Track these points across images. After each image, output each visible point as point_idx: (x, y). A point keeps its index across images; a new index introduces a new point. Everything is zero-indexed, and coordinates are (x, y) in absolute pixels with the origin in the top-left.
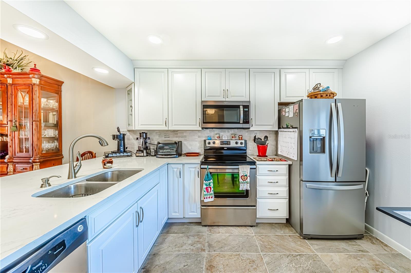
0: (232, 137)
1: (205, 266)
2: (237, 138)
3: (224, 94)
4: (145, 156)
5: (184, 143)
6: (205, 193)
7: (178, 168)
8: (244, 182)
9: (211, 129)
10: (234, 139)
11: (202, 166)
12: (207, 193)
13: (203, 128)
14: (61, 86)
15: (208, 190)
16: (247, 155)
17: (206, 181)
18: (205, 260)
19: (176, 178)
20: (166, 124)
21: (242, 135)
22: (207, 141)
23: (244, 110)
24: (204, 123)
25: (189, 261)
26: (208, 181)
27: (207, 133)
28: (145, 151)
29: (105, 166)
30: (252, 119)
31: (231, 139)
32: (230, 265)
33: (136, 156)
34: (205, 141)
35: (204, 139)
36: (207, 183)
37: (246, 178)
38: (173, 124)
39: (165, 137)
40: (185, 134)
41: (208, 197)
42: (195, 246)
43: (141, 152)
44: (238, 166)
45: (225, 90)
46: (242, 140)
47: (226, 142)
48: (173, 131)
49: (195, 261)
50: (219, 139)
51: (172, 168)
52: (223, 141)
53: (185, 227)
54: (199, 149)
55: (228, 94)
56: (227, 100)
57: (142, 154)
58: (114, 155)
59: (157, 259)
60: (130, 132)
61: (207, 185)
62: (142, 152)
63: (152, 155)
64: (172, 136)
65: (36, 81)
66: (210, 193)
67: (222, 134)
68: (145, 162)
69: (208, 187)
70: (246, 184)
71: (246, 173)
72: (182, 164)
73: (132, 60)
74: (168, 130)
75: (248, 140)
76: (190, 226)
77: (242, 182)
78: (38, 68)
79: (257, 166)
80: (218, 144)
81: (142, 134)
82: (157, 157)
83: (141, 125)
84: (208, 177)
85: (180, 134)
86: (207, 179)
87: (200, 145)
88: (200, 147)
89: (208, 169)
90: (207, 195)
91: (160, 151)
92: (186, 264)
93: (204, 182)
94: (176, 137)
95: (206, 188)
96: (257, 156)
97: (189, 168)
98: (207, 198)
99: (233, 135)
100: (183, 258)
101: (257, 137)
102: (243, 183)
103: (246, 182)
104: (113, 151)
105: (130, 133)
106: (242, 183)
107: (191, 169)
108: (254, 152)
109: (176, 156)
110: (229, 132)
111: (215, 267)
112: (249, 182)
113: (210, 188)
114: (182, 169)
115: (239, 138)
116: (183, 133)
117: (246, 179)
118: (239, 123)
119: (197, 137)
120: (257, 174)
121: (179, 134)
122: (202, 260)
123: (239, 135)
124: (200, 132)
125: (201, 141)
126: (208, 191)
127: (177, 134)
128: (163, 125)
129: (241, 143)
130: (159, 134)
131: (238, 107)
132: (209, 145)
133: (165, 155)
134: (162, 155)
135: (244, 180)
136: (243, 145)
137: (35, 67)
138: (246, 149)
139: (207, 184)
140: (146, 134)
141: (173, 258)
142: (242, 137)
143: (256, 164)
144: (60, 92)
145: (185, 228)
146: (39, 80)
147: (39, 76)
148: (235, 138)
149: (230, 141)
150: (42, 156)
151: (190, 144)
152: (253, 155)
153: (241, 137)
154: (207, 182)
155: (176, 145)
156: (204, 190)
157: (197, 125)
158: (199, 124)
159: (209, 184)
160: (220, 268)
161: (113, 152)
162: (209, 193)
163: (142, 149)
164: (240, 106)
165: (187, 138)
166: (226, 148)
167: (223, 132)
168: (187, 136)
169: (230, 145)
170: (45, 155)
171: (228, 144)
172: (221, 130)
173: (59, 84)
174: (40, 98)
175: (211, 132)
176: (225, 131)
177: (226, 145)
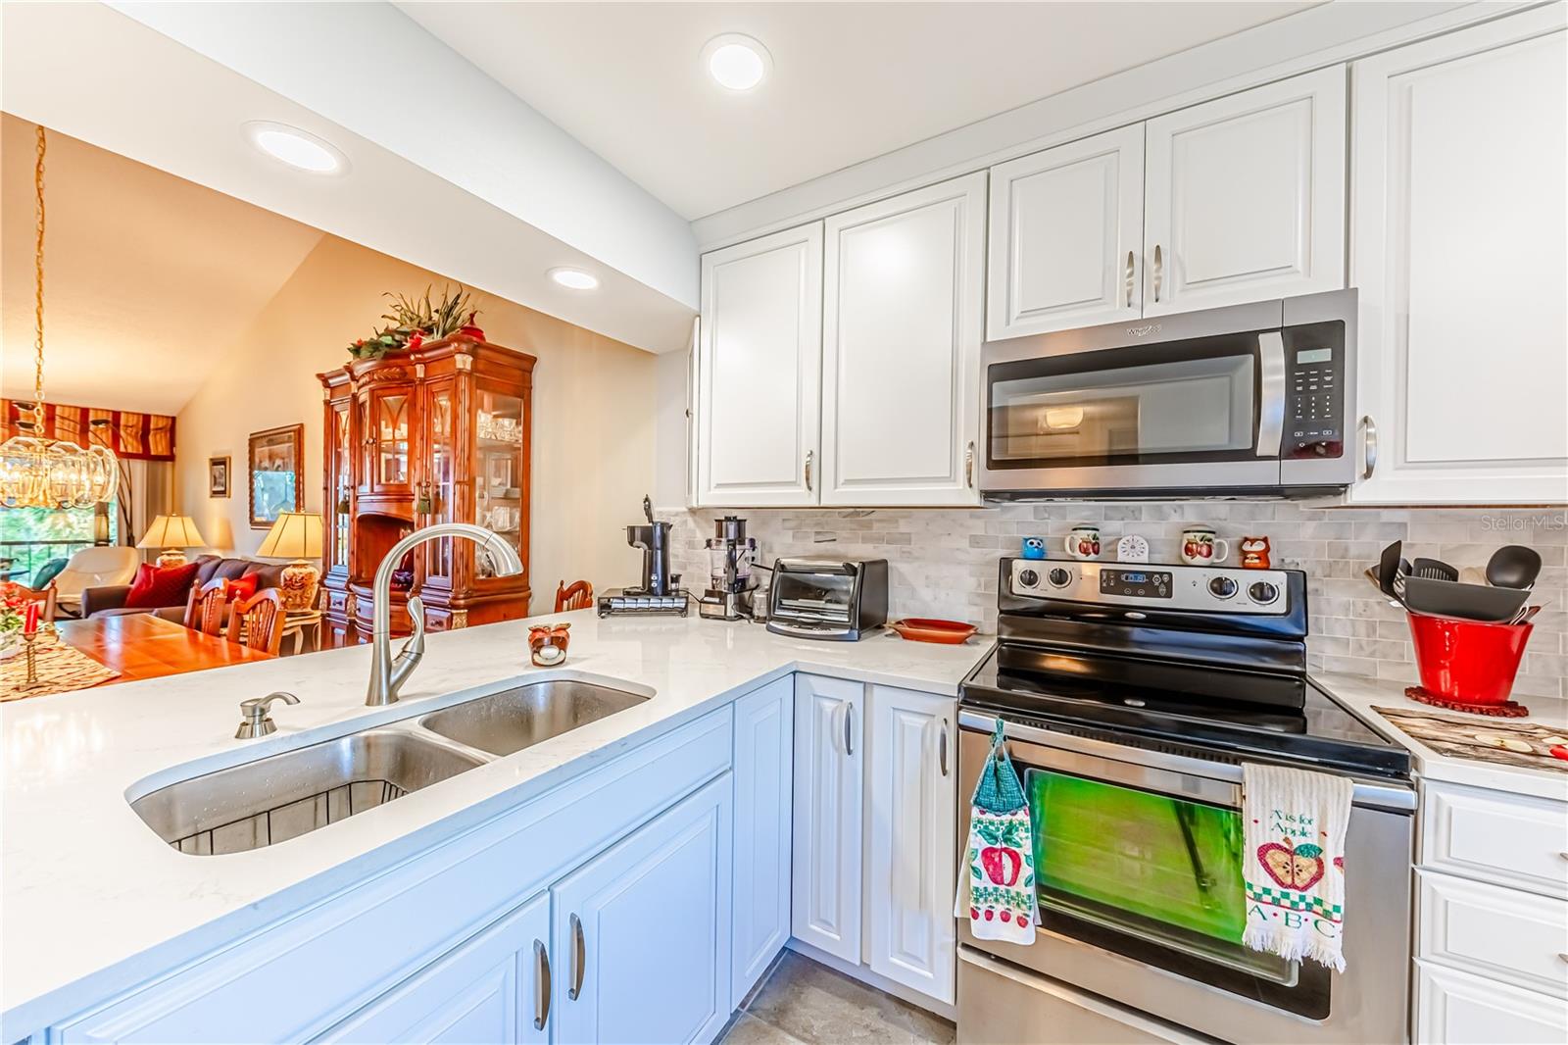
0: (1188, 550)
2: (1228, 554)
3: (1130, 284)
4: (731, 619)
5: (899, 569)
6: (975, 882)
7: (841, 701)
8: (1286, 896)
9: (1042, 503)
10: (1199, 560)
11: (969, 717)
12: (991, 886)
13: (989, 495)
14: (531, 372)
15: (999, 866)
16: (1309, 669)
17: (986, 808)
19: (831, 749)
20: (807, 479)
21: (1265, 540)
22: (1020, 566)
23: (1292, 365)
24: (993, 464)
26: (998, 811)
27: (1022, 519)
28: (731, 598)
29: (537, 658)
30: (1366, 420)
31: (1181, 558)
33: (701, 615)
34: (1006, 565)
35: (1003, 553)
36: (992, 823)
37: (1314, 870)
38: (841, 480)
39: (820, 538)
40: (903, 527)
41: (999, 909)
43: (717, 600)
44: (1236, 761)
45: (1137, 254)
46: (1267, 569)
47: (1142, 579)
48: (852, 513)
50: (1092, 556)
51: (815, 696)
52: (1119, 573)
53: (867, 1021)
54: (976, 605)
55: (1159, 278)
56: (1153, 311)
57: (718, 610)
58: (630, 603)
60: (697, 518)
61: (996, 838)
62: (722, 597)
63: (758, 618)
64: (845, 534)
65: (464, 362)
66: (1013, 890)
67: (1110, 528)
68: (730, 644)
69: (998, 846)
70: (1312, 917)
71: (1312, 828)
72: (862, 685)
73: (691, 222)
74: (817, 505)
75: (1319, 573)
76: (893, 1022)
77: (1267, 891)
78: (479, 324)
79: (1431, 792)
80: (1086, 584)
81: (724, 523)
82: (768, 630)
83: (719, 486)
84: (998, 785)
85: (884, 524)
86: (993, 800)
87: (979, 585)
88: (979, 595)
89: (1000, 738)
90: (991, 898)
91: (785, 602)
93: (975, 812)
94: (865, 540)
95: (987, 854)
96: (1413, 693)
97: (897, 713)
98: (989, 915)
99: (1191, 536)
101: (1408, 556)
102: (1276, 902)
103: (1310, 900)
104: (627, 586)
105: (695, 521)
106: (1267, 898)
107: (904, 717)
108: (1372, 654)
109: (846, 632)
110: (1162, 516)
112: (1336, 909)
113: (1015, 858)
114: (858, 707)
115: (1244, 554)
116: (897, 521)
117: (1306, 876)
118: (1249, 455)
119: (965, 544)
120: (1427, 856)
121: (876, 525)
123: (1239, 539)
124: (979, 517)
125: (988, 564)
126: (1001, 874)
127: (869, 526)
128: (799, 485)
129: (1261, 592)
130: (792, 524)
131: (1242, 344)
132: (1029, 591)
133: (802, 624)
134: (791, 622)
135: (1288, 880)
136: (1279, 606)
137: (472, 322)
138: (1298, 632)
139: (991, 827)
140: (740, 524)
142: (1268, 549)
143: (1413, 774)
144: (526, 391)
145: (867, 1027)
146: (471, 359)
147: (471, 346)
148: (1209, 554)
149: (1170, 574)
150: (476, 587)
151: (927, 578)
152: (1364, 681)
153: (1259, 547)
154: (989, 816)
155: (851, 578)
156: (974, 864)
157: (955, 481)
158: (966, 477)
159: (1010, 832)
161: (628, 594)
162: (1002, 888)
163: (723, 588)
164: (1261, 336)
165: (912, 546)
166: (1143, 616)
167: (1123, 519)
168: (913, 536)
169: (1170, 597)
170: (484, 587)
171: (1153, 592)
172: (1106, 507)
173: (525, 365)
174: (473, 412)
175: (1046, 515)
176: (1136, 513)
177: (1139, 592)
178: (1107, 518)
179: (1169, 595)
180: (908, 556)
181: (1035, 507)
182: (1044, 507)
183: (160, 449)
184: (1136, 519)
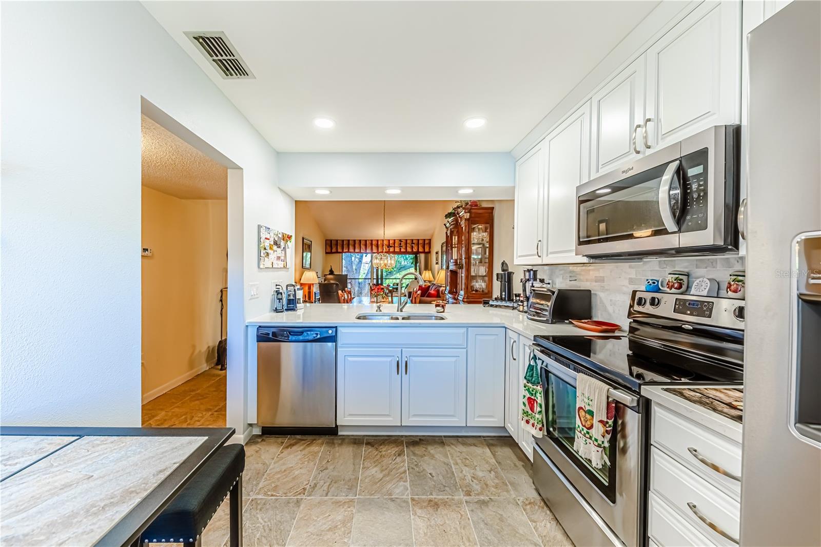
1: (435, 498)
5: (599, 295)
14: (492, 213)
18: (446, 497)
25: (441, 477)
27: (653, 268)
28: (525, 303)
32: (445, 537)
33: (518, 309)
38: (549, 252)
39: (571, 279)
42: (472, 481)
43: (522, 304)
47: (697, 305)
49: (442, 484)
59: (435, 446)
64: (581, 278)
65: (467, 216)
73: (510, 152)
85: (594, 272)
92: (433, 475)
94: (587, 280)
100: (445, 470)
111: (436, 512)
116: (599, 271)
119: (627, 282)
121: (591, 273)
122: (446, 494)
124: (633, 268)
125: (629, 293)
127: (588, 273)
141: (442, 460)
144: (491, 221)
146: (469, 214)
151: (611, 300)
160: (436, 519)
161: (496, 299)
165: (605, 283)
166: (691, 328)
167: (706, 268)
168: (605, 278)
169: (710, 317)
170: (474, 296)
171: (701, 314)
172: (697, 260)
173: (490, 211)
174: (470, 233)
175: (665, 266)
176: (714, 264)
177: (694, 313)
178: (697, 267)
179: (709, 316)
180: (603, 289)
181: (660, 261)
182: (664, 261)
184: (714, 267)
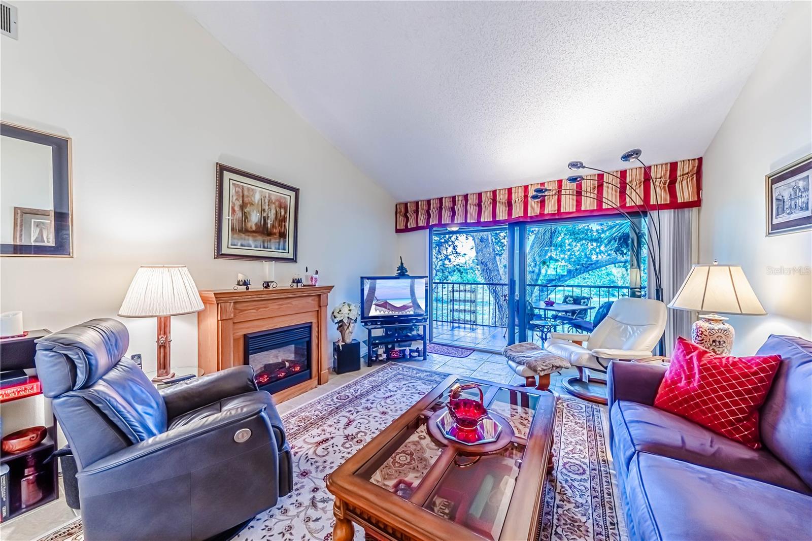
183: (686, 196)
